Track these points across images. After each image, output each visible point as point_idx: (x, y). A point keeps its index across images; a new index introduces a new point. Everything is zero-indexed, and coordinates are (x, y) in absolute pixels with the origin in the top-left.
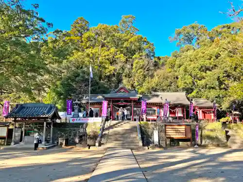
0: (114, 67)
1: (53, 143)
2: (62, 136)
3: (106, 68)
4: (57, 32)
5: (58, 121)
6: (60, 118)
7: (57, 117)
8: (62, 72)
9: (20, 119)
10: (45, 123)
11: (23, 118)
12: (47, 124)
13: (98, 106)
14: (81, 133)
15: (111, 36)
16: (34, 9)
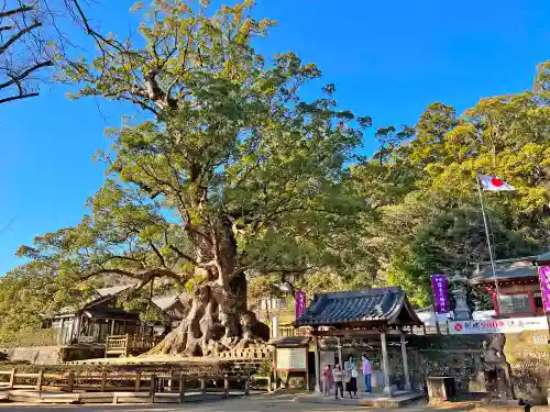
0: (543, 190)
1: (414, 389)
2: (434, 372)
3: (520, 197)
4: (382, 132)
5: (418, 331)
6: (420, 324)
7: (411, 320)
8: (411, 226)
9: (326, 329)
10: (383, 336)
11: (333, 325)
12: (389, 339)
13: (521, 289)
14: (490, 363)
15: (519, 119)
16: (326, 97)
